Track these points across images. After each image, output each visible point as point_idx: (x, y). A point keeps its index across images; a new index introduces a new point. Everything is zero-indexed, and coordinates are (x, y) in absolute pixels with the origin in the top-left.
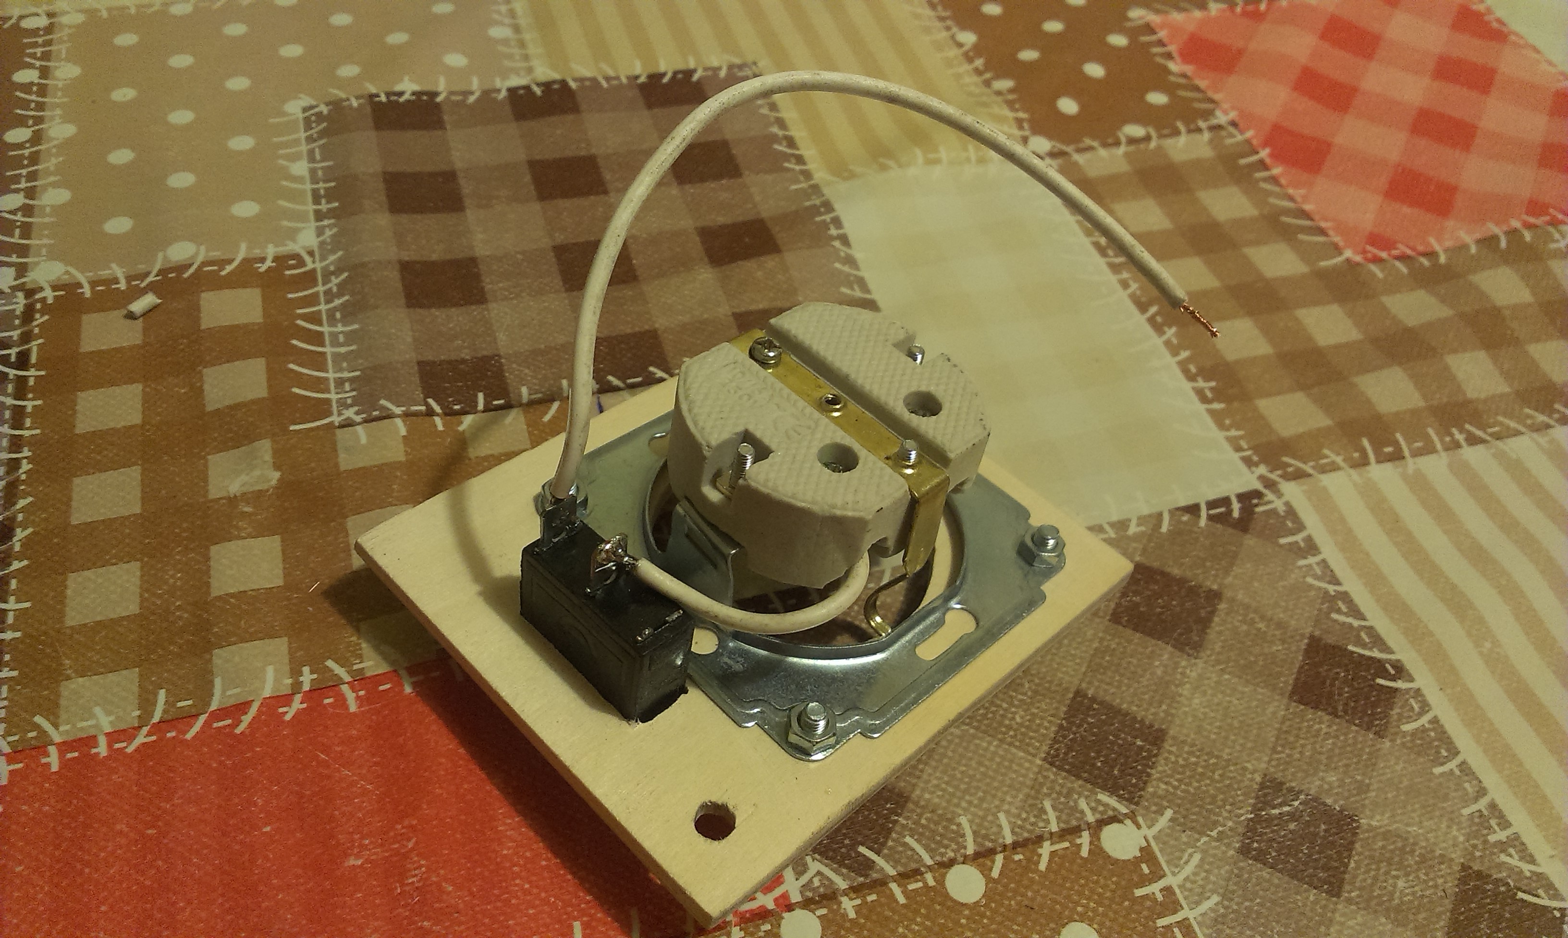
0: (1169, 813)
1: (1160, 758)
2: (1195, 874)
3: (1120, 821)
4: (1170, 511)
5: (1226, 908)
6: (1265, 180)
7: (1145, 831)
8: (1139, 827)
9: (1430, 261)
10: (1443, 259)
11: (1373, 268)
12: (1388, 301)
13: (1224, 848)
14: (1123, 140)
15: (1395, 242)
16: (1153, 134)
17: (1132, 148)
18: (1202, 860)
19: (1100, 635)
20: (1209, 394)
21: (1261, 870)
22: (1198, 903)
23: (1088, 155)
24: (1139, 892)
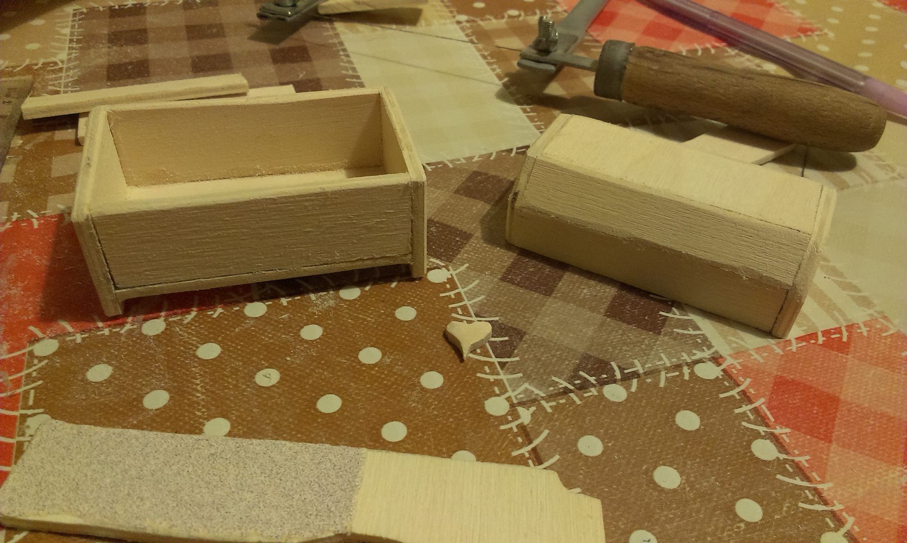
0: (467, 265)
1: (467, 245)
2: (473, 288)
3: (440, 268)
4: (497, 152)
5: (487, 300)
7: (452, 272)
8: (449, 270)
13: (492, 278)
14: (506, 16)
16: (523, 14)
17: (510, 20)
18: (479, 283)
19: (447, 198)
20: (529, 110)
21: (510, 286)
22: (473, 299)
23: (487, 22)
24: (442, 295)
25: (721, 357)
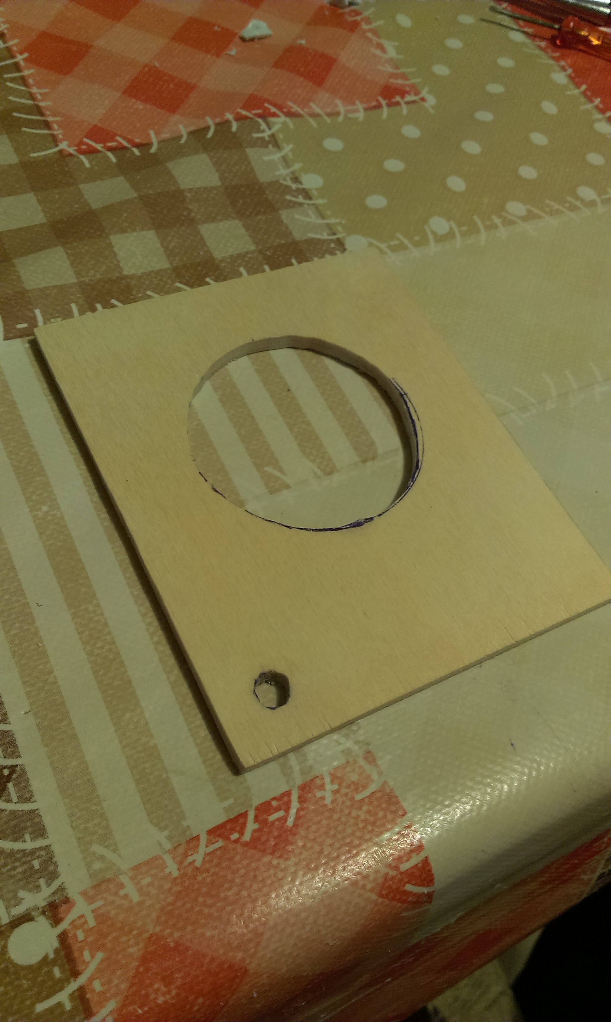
6: (13, 80)
9: (140, 152)
10: (153, 150)
11: (83, 158)
12: (85, 187)
15: (115, 135)
25: (67, 900)
